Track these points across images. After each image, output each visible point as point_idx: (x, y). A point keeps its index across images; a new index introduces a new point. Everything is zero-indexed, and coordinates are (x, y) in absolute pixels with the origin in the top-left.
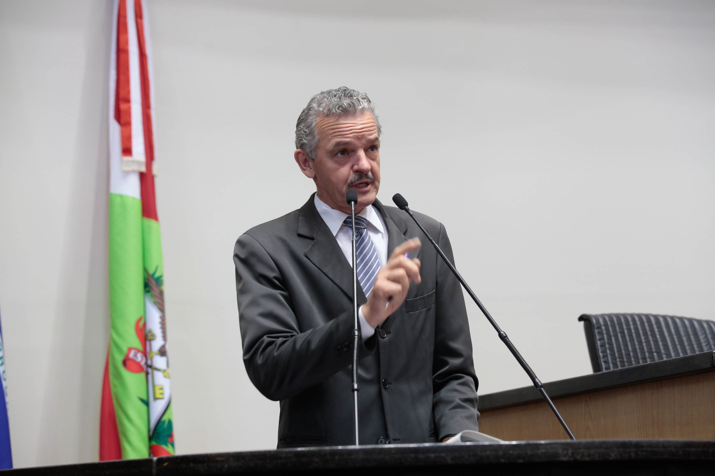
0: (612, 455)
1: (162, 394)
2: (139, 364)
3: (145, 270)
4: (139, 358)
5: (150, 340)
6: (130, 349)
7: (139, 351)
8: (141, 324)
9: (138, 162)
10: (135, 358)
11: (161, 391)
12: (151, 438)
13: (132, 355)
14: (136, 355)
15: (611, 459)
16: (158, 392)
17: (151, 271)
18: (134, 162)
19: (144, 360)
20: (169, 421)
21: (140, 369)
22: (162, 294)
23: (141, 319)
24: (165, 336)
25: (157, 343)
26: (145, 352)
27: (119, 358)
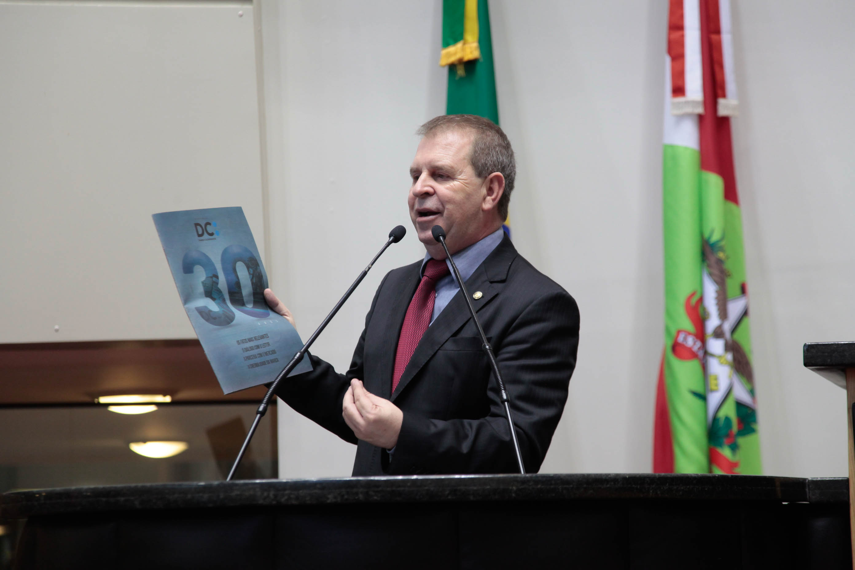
0: (330, 496)
1: (717, 385)
2: (690, 350)
3: (702, 235)
4: (690, 342)
5: (705, 319)
6: (679, 332)
7: (690, 334)
8: (694, 301)
9: (694, 103)
10: (684, 343)
11: (715, 382)
12: (710, 439)
13: (681, 339)
14: (685, 339)
15: (329, 501)
16: (713, 383)
17: (706, 235)
18: (687, 103)
19: (699, 344)
20: (727, 419)
21: (693, 355)
22: (720, 262)
23: (693, 295)
24: (723, 314)
25: (713, 323)
26: (701, 335)
27: (670, 343)
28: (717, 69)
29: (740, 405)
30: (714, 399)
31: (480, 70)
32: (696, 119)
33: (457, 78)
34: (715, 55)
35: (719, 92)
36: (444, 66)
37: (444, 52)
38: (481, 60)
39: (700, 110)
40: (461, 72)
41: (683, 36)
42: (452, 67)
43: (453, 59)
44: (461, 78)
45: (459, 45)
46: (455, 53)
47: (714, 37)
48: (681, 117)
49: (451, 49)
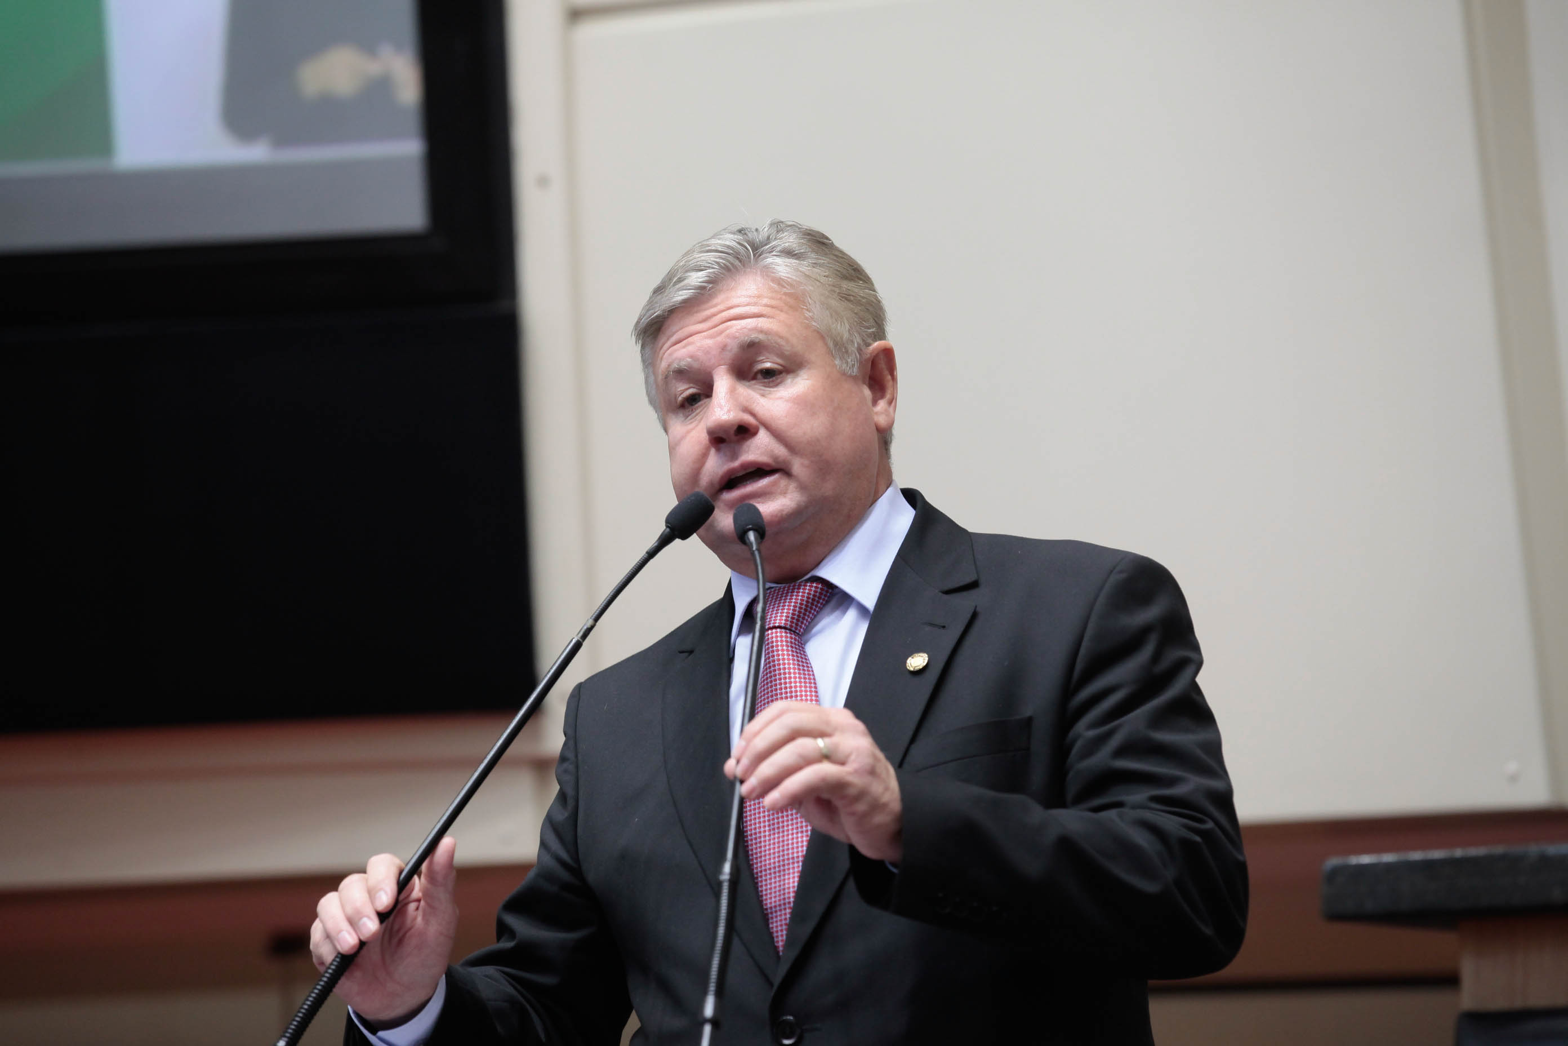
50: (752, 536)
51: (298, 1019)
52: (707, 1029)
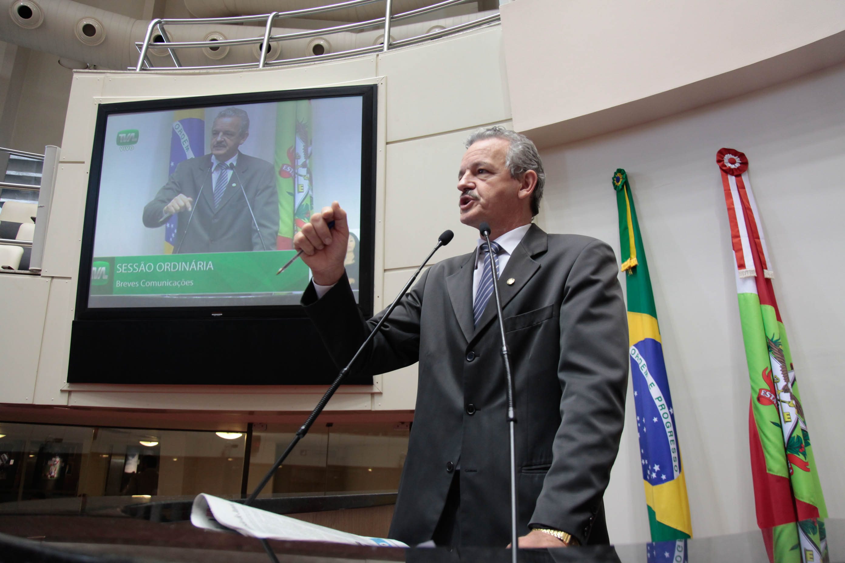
1: (790, 418)
2: (769, 399)
3: (767, 337)
4: (768, 395)
5: (776, 383)
6: (761, 390)
7: (767, 390)
8: (767, 372)
9: (751, 271)
10: (765, 396)
11: (789, 416)
12: (786, 449)
13: (762, 394)
14: (765, 394)
16: (786, 417)
17: (770, 338)
18: (747, 271)
19: (773, 396)
20: (798, 437)
21: (771, 402)
22: (780, 351)
23: (767, 369)
24: (786, 379)
25: (781, 384)
26: (774, 391)
27: (755, 396)
28: (761, 255)
29: (803, 430)
30: (788, 428)
31: (639, 270)
32: (754, 279)
33: (629, 275)
34: (759, 249)
35: (764, 266)
36: (623, 272)
37: (623, 265)
38: (638, 265)
39: (755, 274)
40: (631, 272)
41: (740, 240)
42: (627, 271)
43: (626, 267)
44: (631, 275)
45: (629, 260)
46: (627, 265)
47: (756, 240)
48: (746, 279)
49: (625, 263)
50: (486, 233)
51: (310, 418)
52: (512, 424)
